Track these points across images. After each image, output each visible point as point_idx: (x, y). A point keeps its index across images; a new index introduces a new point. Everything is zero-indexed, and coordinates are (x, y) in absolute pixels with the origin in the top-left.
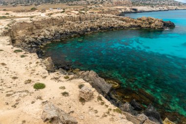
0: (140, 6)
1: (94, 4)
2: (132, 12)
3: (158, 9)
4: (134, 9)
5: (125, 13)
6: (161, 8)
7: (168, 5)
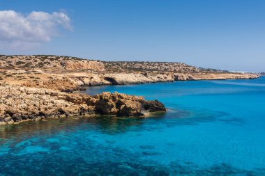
0: (121, 72)
1: (23, 68)
2: (103, 84)
3: (156, 79)
4: (107, 79)
5: (90, 85)
6: (162, 76)
7: (175, 71)
